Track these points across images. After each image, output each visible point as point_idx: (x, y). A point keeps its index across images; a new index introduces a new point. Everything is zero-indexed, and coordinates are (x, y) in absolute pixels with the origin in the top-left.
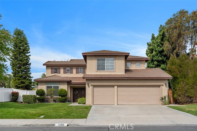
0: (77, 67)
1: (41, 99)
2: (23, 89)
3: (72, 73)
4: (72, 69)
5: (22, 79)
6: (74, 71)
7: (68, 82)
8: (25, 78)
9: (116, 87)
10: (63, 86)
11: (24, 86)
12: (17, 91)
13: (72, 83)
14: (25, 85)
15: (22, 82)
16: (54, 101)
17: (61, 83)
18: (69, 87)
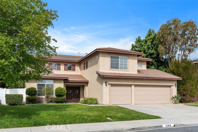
0: (66, 64)
3: (59, 69)
4: (60, 65)
6: (62, 67)
7: (64, 80)
9: (133, 87)
10: (58, 84)
13: (70, 81)
16: (50, 101)
17: (55, 80)
18: (65, 85)
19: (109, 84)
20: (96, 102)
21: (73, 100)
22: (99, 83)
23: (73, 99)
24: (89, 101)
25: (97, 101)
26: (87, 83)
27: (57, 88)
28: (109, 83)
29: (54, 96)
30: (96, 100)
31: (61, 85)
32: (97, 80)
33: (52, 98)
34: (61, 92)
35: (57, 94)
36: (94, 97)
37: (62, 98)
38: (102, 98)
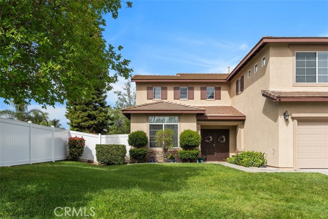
1: (140, 155)
2: (92, 132)
3: (191, 97)
4: (192, 89)
5: (90, 109)
7: (198, 115)
8: (95, 108)
10: (187, 124)
11: (94, 124)
12: (80, 137)
13: (209, 118)
14: (96, 122)
15: (89, 116)
16: (170, 158)
17: (181, 117)
18: (200, 125)
19: (293, 118)
20: (261, 161)
21: (215, 155)
22: (269, 117)
23: (215, 153)
24: (245, 159)
25: (263, 159)
26: (242, 120)
27: (183, 131)
28: (294, 115)
29: (179, 148)
30: (262, 156)
31: (191, 126)
32: (265, 112)
33: (174, 151)
34: (190, 139)
35: (183, 144)
36: (257, 150)
37: (191, 151)
38: (275, 151)
